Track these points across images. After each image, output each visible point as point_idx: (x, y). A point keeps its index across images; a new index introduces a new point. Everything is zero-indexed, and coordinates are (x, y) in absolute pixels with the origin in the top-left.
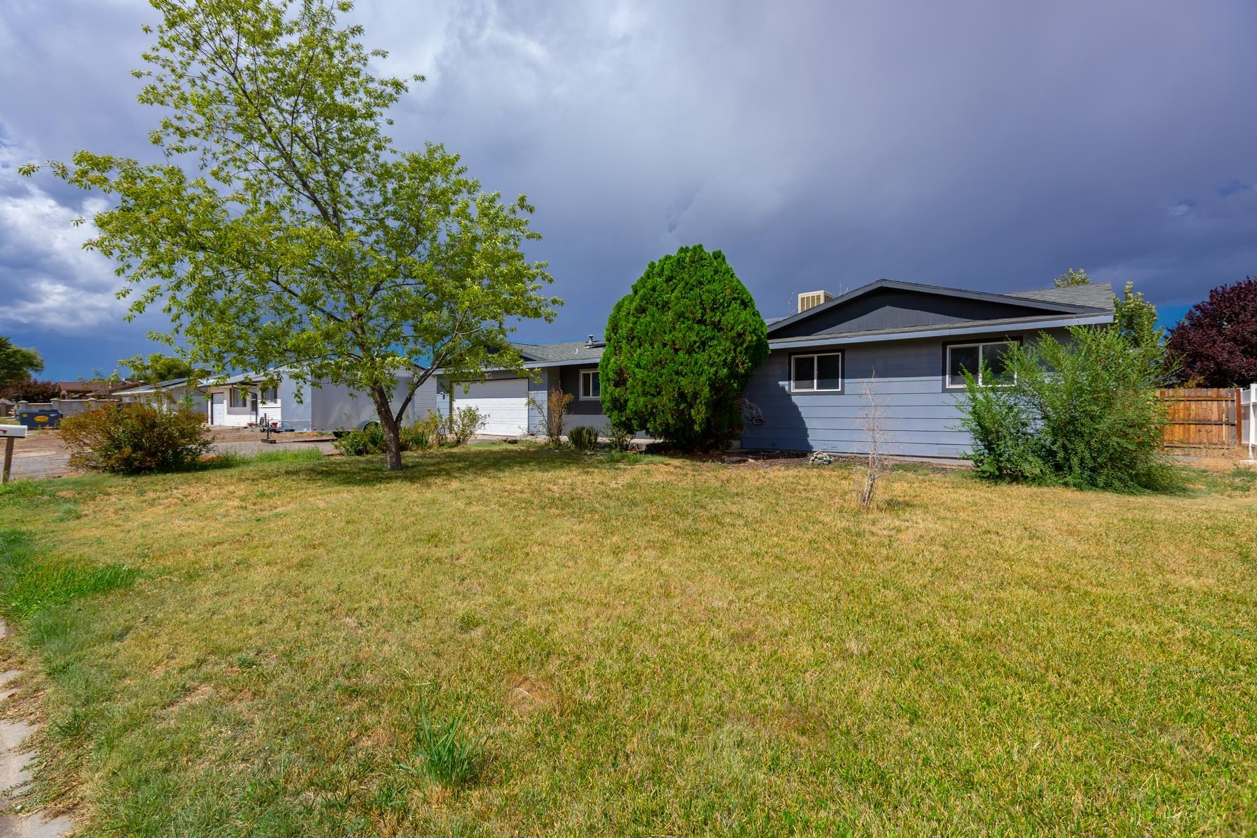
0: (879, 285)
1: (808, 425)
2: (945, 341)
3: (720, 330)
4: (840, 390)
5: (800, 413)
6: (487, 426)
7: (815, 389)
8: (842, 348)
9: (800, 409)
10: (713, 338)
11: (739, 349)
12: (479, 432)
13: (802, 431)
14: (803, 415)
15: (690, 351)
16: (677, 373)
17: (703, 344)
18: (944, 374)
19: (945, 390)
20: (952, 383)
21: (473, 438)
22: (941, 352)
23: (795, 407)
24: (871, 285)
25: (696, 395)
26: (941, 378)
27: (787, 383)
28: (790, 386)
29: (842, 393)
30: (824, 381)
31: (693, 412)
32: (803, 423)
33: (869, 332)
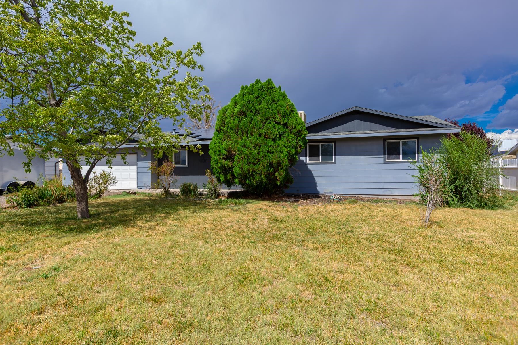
0: (354, 109)
1: (316, 180)
2: (385, 138)
3: (287, 127)
4: (333, 162)
5: (313, 174)
6: (117, 184)
7: (320, 161)
8: (334, 140)
9: (313, 172)
10: (285, 133)
11: (299, 138)
12: (112, 188)
13: (313, 183)
14: (314, 175)
15: (274, 140)
16: (268, 152)
17: (280, 135)
18: (384, 154)
19: (385, 162)
20: (388, 159)
21: (107, 191)
22: (383, 144)
23: (310, 171)
24: (350, 109)
25: (279, 164)
26: (383, 156)
27: (305, 158)
28: (306, 159)
29: (334, 163)
30: (325, 157)
31: (277, 174)
32: (314, 179)
33: (349, 133)
